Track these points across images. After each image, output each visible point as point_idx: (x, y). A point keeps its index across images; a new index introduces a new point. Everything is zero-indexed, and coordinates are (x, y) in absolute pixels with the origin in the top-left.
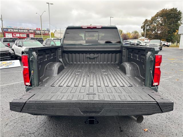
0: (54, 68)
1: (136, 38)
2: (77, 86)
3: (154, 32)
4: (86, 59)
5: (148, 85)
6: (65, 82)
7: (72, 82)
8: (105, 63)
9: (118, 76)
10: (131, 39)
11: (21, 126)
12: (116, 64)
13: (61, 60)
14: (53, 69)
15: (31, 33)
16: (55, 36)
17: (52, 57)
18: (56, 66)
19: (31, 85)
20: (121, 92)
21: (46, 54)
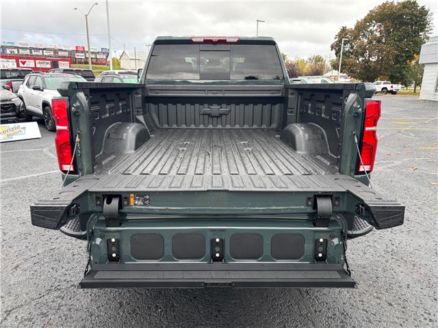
0: (127, 136)
1: (317, 73)
2: (183, 174)
3: (360, 59)
4: (202, 116)
5: (348, 171)
6: (155, 166)
7: (171, 167)
8: (246, 126)
9: (277, 153)
10: (306, 75)
11: (51, 270)
12: (272, 129)
13: (141, 118)
14: (124, 137)
15: (64, 59)
16: (122, 67)
17: (121, 111)
18: (130, 131)
19: (75, 172)
20: (285, 186)
21: (108, 101)
